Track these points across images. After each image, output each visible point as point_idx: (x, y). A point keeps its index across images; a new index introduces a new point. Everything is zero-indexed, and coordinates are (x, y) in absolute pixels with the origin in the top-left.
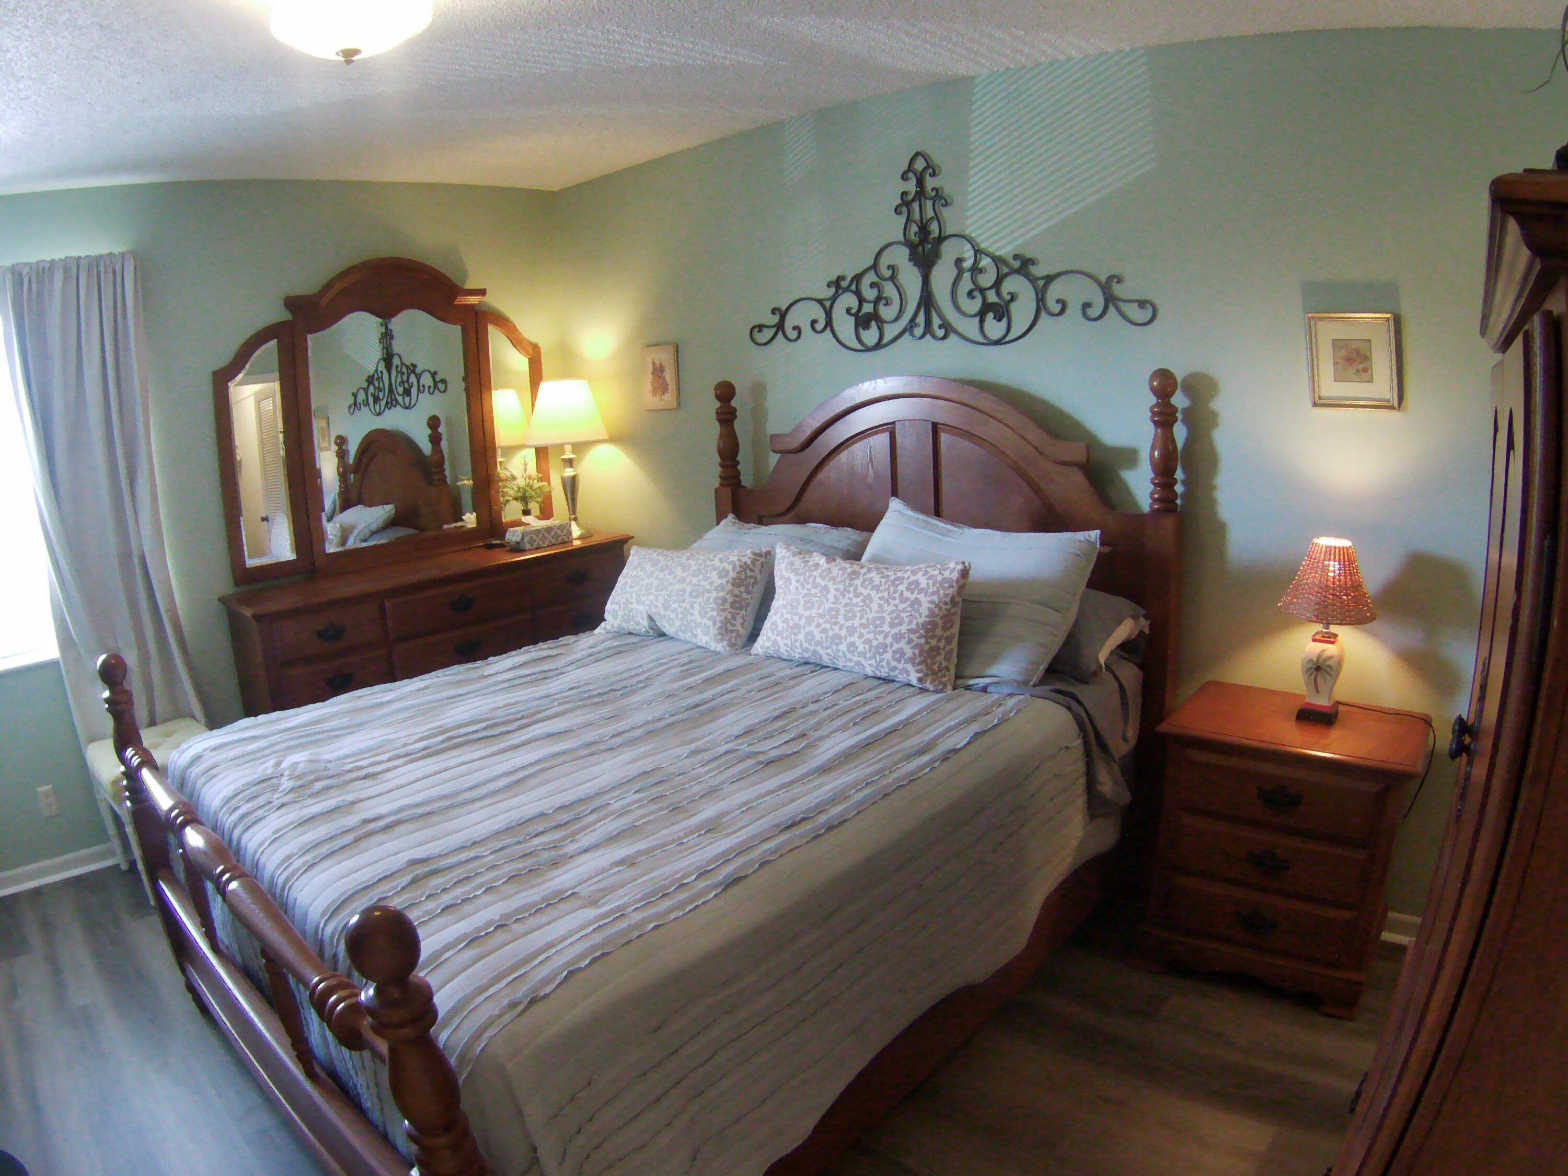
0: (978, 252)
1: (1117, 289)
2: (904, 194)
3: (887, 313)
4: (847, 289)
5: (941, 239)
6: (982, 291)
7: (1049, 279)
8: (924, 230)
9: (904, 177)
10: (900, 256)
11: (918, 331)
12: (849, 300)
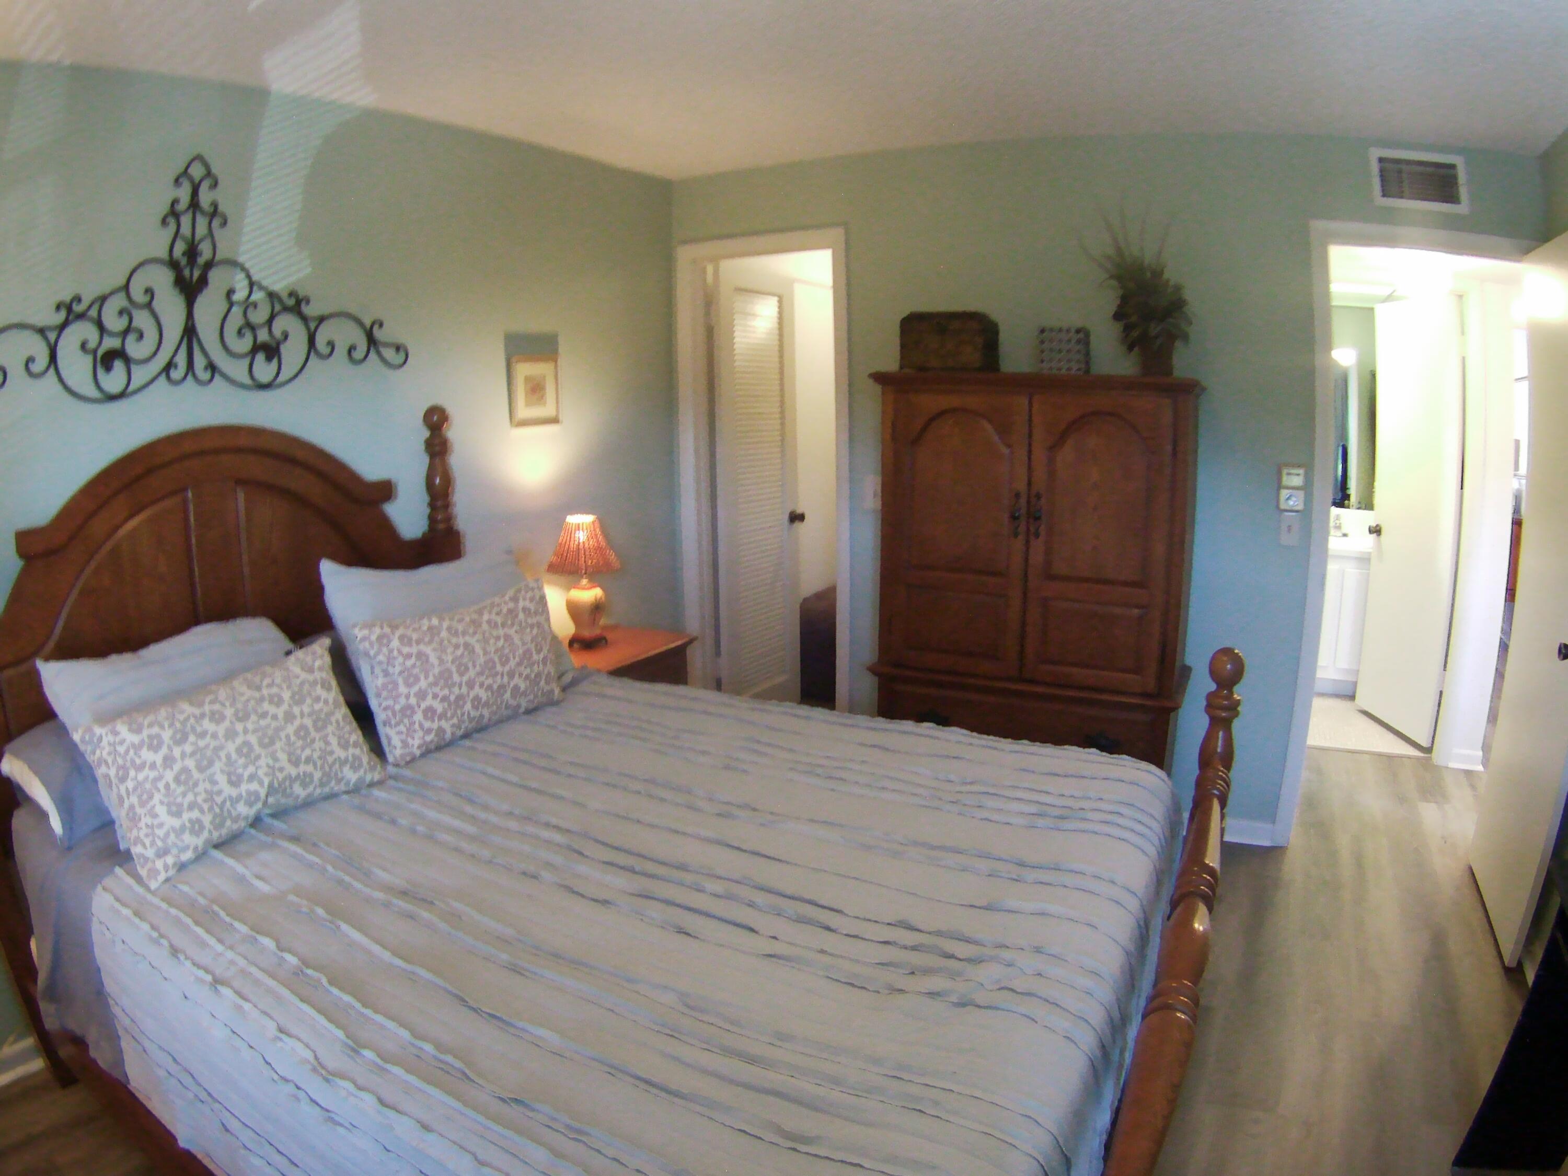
0: (251, 285)
1: (378, 333)
2: (175, 202)
3: (134, 349)
4: (81, 316)
5: (209, 265)
6: (252, 328)
7: (322, 319)
8: (192, 252)
9: (177, 181)
10: (162, 279)
11: (176, 374)
12: (83, 331)
